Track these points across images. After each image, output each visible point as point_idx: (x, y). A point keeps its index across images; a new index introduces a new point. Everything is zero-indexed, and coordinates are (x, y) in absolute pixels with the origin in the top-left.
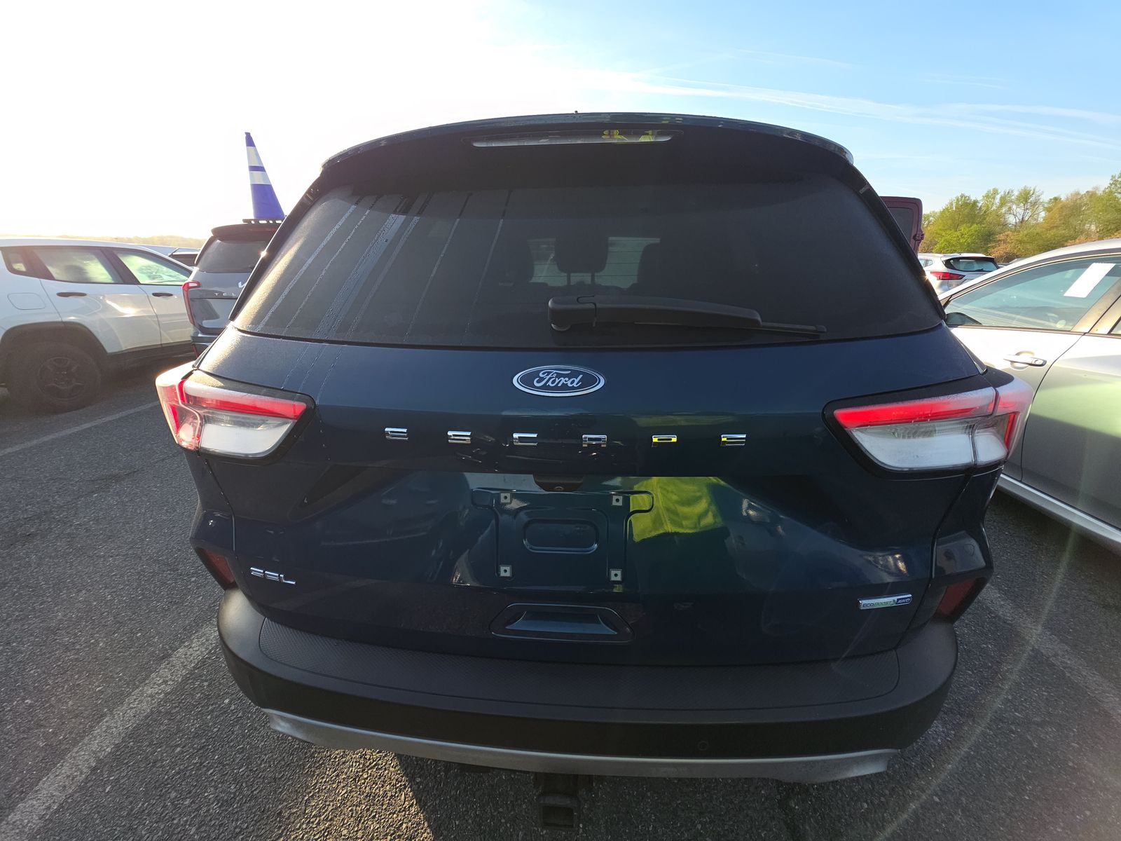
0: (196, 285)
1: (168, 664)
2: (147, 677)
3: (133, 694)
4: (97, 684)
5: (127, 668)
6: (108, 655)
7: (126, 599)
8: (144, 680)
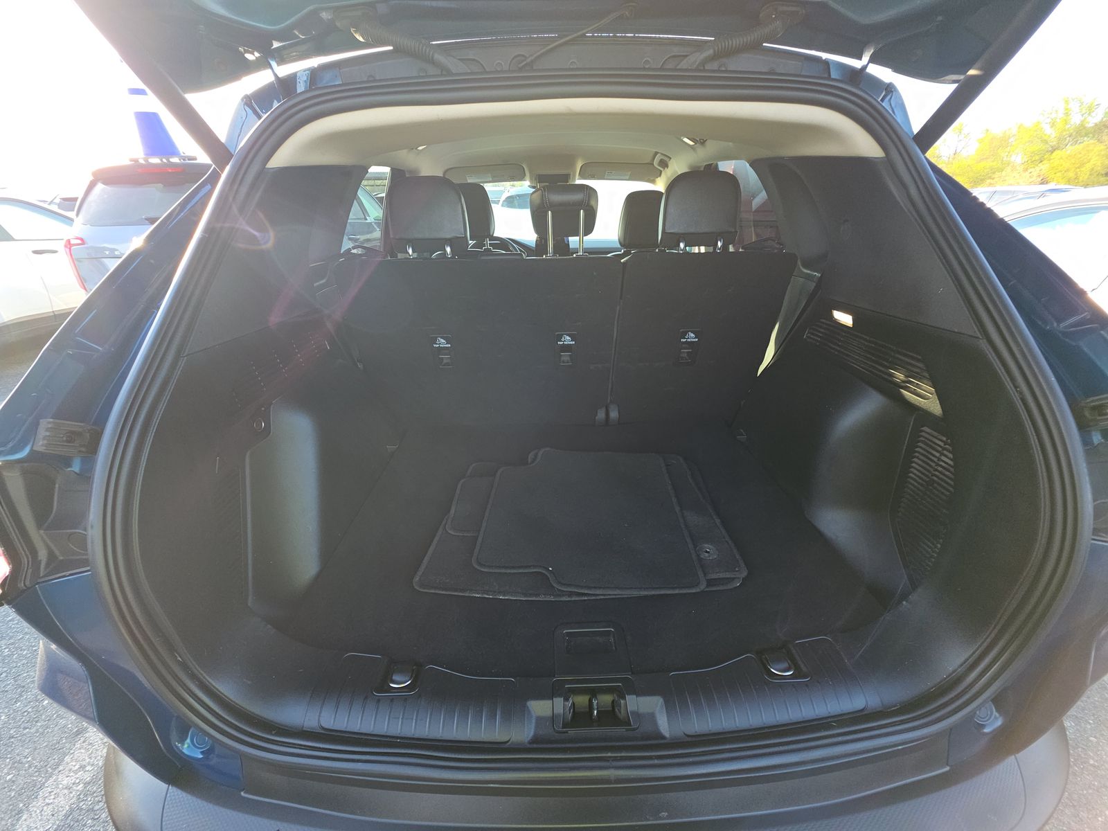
0: (79, 242)
1: (84, 742)
2: (61, 761)
3: (46, 785)
4: (5, 771)
5: (35, 749)
6: (12, 732)
7: (27, 654)
8: (58, 765)
